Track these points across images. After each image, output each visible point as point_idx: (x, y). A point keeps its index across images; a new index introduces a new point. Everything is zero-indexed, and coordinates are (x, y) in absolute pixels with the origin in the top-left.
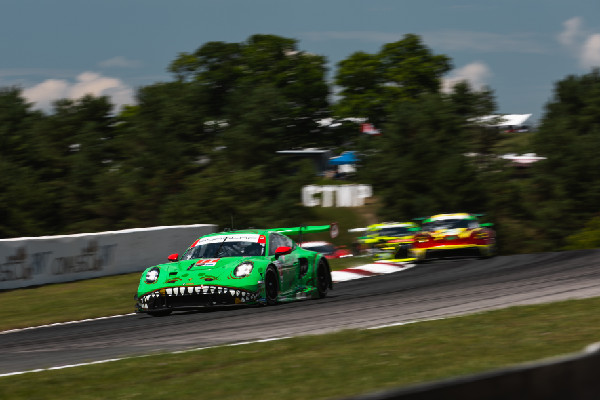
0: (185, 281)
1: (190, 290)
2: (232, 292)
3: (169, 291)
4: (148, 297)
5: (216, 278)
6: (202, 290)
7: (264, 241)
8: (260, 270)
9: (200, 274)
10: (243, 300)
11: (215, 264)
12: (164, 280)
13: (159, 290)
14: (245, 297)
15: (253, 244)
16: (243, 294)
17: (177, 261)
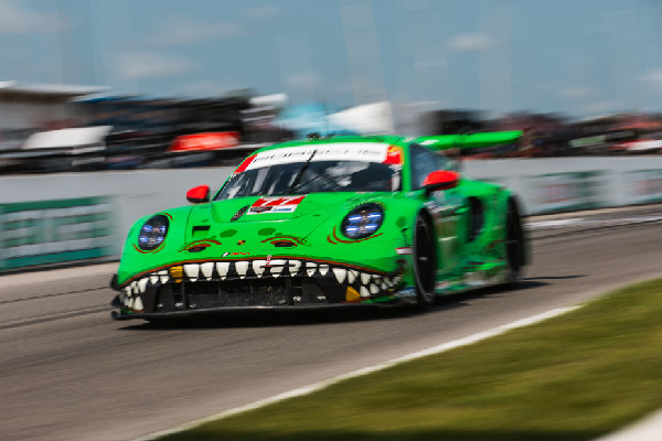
0: (228, 247)
1: (242, 267)
2: (340, 274)
3: (192, 270)
4: (143, 283)
5: (300, 241)
6: (267, 268)
7: (396, 159)
8: (401, 222)
9: (262, 232)
10: (364, 292)
11: (293, 207)
12: (180, 243)
13: (167, 267)
14: (368, 287)
15: (373, 165)
16: (365, 278)
17: (206, 200)
